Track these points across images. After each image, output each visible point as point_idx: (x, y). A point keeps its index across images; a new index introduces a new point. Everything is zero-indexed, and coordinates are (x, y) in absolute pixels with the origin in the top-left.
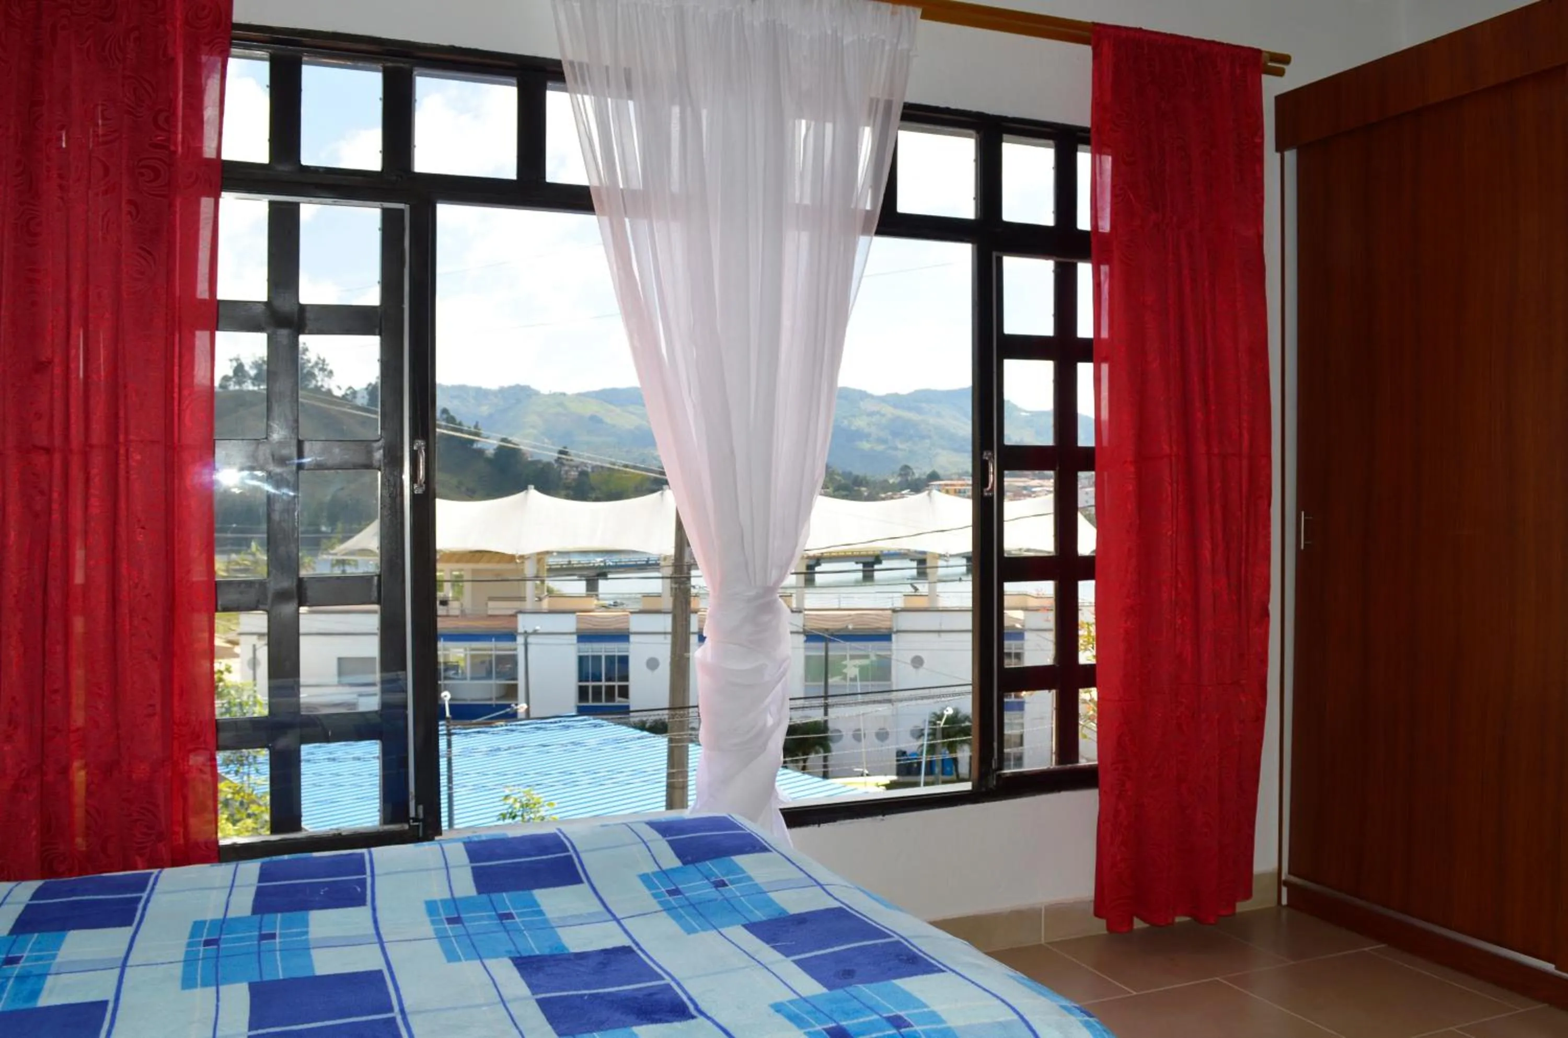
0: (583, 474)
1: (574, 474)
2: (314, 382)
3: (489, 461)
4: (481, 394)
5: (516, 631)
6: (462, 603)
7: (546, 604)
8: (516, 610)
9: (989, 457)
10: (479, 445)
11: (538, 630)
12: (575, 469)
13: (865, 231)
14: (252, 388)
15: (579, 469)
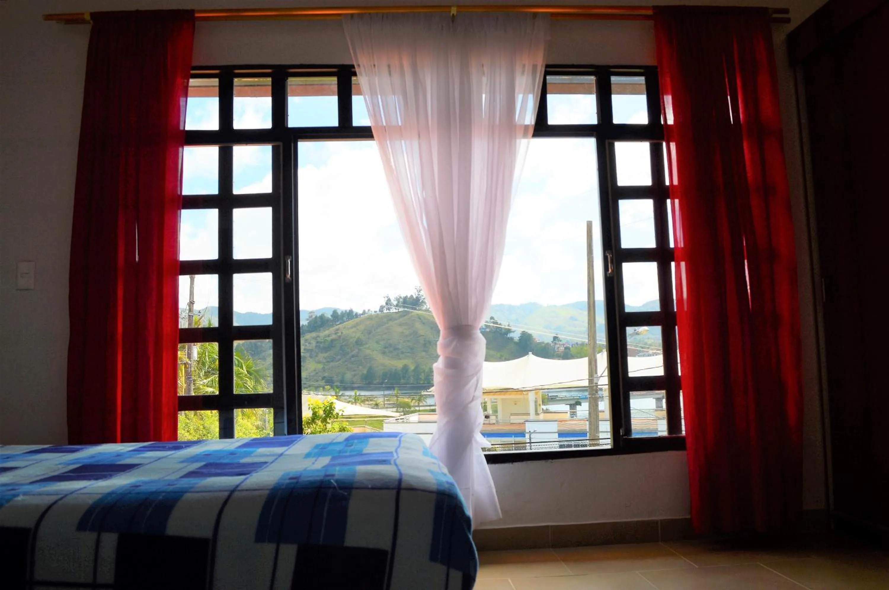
0: (566, 348)
1: (562, 349)
2: (425, 306)
3: (516, 343)
4: (511, 308)
5: (525, 432)
6: (497, 416)
7: (542, 416)
8: (525, 420)
9: (609, 254)
10: (511, 335)
11: (536, 430)
12: (563, 346)
13: (525, 136)
14: (395, 311)
15: (565, 346)
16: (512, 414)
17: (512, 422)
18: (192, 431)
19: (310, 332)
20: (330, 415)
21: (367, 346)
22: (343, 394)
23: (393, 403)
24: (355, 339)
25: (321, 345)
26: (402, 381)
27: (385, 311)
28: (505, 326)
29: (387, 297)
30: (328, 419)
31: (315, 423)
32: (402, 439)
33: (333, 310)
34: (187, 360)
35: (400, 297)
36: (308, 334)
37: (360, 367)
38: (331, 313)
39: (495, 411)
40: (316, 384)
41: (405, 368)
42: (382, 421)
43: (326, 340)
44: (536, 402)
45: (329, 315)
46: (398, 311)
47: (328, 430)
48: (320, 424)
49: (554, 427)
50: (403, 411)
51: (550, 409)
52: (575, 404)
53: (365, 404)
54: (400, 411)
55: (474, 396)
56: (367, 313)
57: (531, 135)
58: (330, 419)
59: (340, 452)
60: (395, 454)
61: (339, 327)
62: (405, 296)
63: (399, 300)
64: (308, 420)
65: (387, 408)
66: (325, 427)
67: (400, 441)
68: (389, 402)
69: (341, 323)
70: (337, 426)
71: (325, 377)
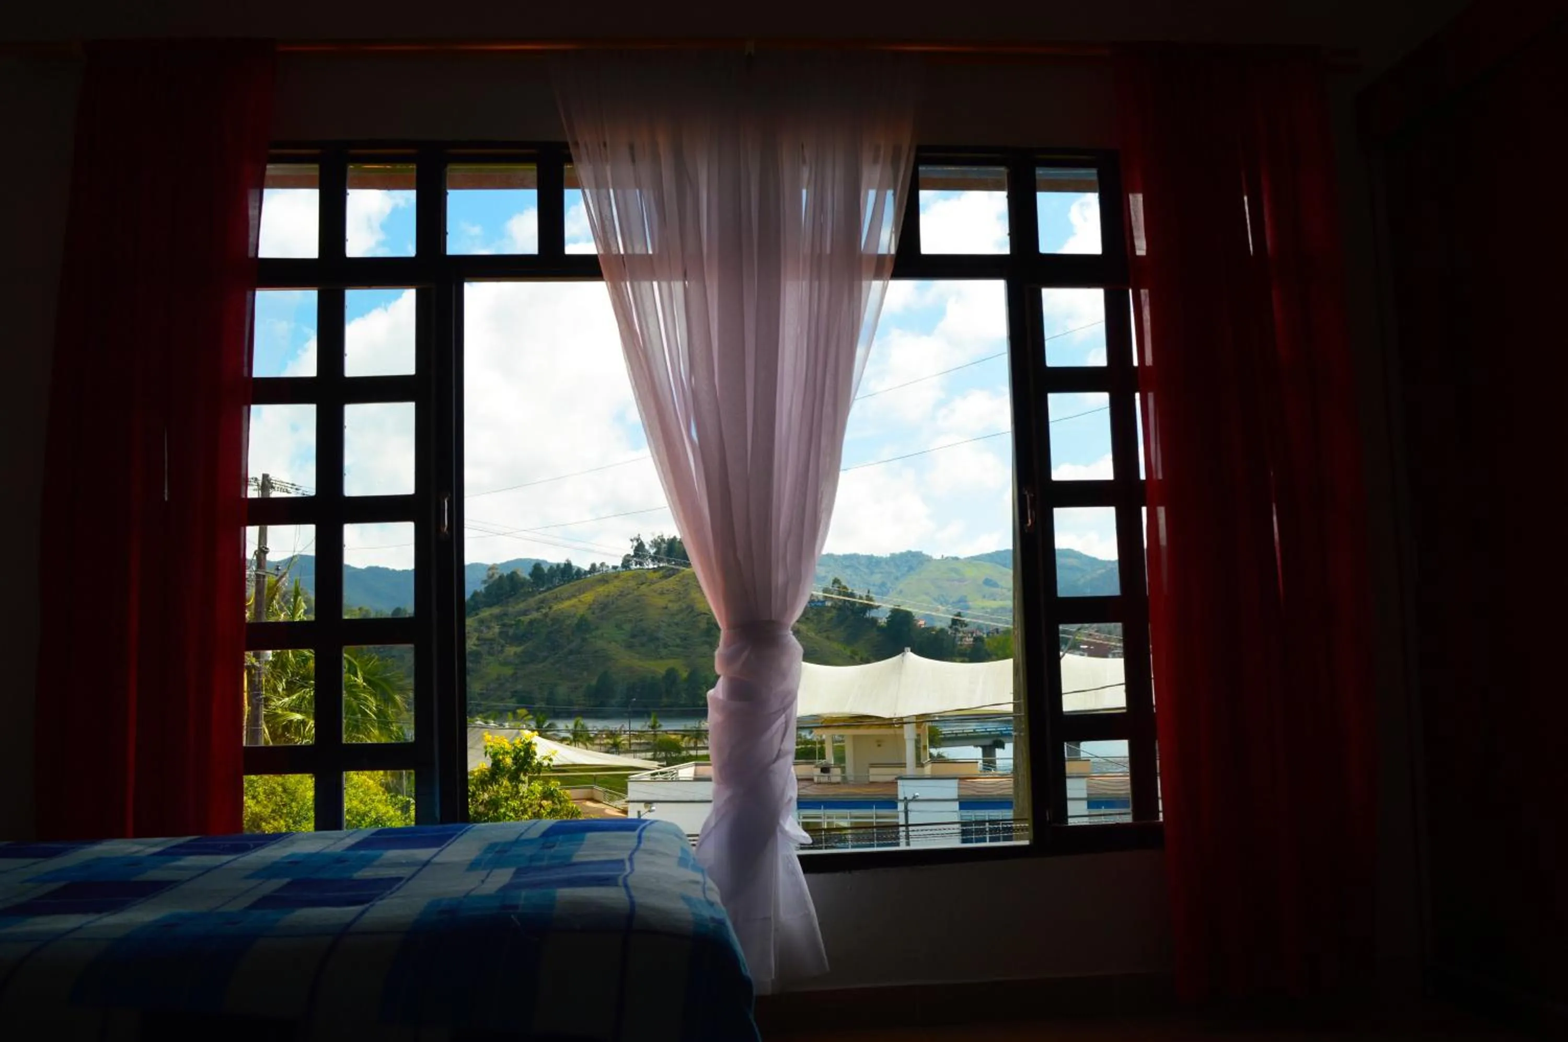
0: (978, 639)
1: (969, 640)
3: (881, 629)
4: (872, 562)
5: (897, 798)
6: (843, 770)
7: (928, 770)
8: (896, 777)
9: (1028, 492)
10: (872, 614)
11: (917, 796)
12: (970, 635)
13: (878, 275)
14: (651, 566)
15: (974, 635)
16: (873, 765)
17: (872, 779)
18: (262, 797)
19: (490, 605)
20: (525, 767)
21: (599, 632)
22: (550, 724)
23: (646, 741)
24: (576, 621)
25: (511, 631)
26: (665, 700)
27: (633, 567)
28: (861, 598)
29: (638, 540)
30: (522, 775)
31: (497, 782)
32: (644, 834)
33: (533, 564)
34: (254, 660)
35: (663, 540)
36: (485, 608)
37: (585, 674)
38: (530, 570)
39: (840, 759)
40: (501, 705)
41: (671, 675)
42: (626, 776)
43: (520, 620)
44: (918, 742)
45: (525, 574)
46: (659, 567)
47: (521, 794)
48: (507, 785)
49: (951, 789)
50: (665, 759)
51: (944, 755)
52: (991, 745)
53: (593, 744)
54: (660, 759)
55: (780, 750)
56: (599, 571)
57: (890, 274)
58: (525, 775)
59: (532, 858)
60: (628, 864)
61: (545, 596)
62: (672, 537)
63: (659, 546)
64: (483, 776)
65: (635, 751)
66: (515, 789)
67: (640, 837)
68: (638, 741)
69: (549, 589)
70: (537, 787)
71: (516, 692)
